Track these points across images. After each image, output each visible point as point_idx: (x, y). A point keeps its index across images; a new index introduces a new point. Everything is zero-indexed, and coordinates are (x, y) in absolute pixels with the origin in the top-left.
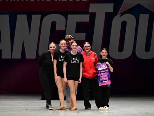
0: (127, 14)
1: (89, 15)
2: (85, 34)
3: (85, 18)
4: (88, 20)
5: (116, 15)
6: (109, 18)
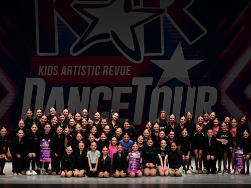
0: (164, 87)
1: (131, 88)
2: (128, 104)
3: (129, 90)
4: (131, 92)
5: (155, 87)
6: (149, 89)
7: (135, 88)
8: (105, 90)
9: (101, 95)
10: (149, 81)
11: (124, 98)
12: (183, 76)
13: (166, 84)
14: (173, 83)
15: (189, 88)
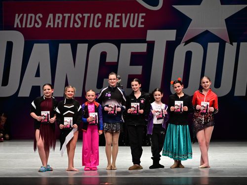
0: (192, 43)
1: (146, 44)
2: (141, 67)
3: (142, 48)
4: (145, 50)
5: (180, 44)
6: (171, 47)
7: (151, 45)
8: (109, 48)
9: (103, 55)
10: (171, 35)
11: (136, 58)
12: (219, 28)
13: (194, 39)
14: (205, 38)
15: (228, 45)
